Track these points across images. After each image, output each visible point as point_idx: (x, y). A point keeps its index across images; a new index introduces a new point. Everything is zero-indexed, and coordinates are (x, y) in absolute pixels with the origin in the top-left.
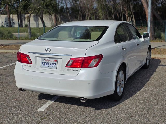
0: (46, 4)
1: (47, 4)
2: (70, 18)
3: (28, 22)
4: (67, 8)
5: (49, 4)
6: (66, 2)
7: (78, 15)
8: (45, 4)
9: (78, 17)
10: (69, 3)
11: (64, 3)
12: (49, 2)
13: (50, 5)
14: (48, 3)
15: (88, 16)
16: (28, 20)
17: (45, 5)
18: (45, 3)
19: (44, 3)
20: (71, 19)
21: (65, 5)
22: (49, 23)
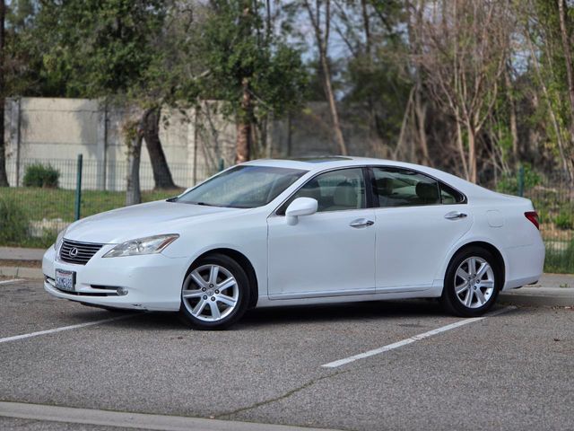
0: (239, 63)
1: (244, 63)
2: (339, 135)
3: (129, 153)
4: (324, 66)
5: (252, 63)
6: (323, 27)
7: (401, 118)
8: (231, 64)
9: (397, 132)
10: (338, 30)
11: (304, 29)
12: (252, 56)
13: (258, 67)
14: (250, 59)
15: (464, 128)
16: (129, 146)
17: (233, 70)
18: (231, 57)
19: (225, 60)
20: (346, 140)
21: (311, 40)
22: (191, 161)
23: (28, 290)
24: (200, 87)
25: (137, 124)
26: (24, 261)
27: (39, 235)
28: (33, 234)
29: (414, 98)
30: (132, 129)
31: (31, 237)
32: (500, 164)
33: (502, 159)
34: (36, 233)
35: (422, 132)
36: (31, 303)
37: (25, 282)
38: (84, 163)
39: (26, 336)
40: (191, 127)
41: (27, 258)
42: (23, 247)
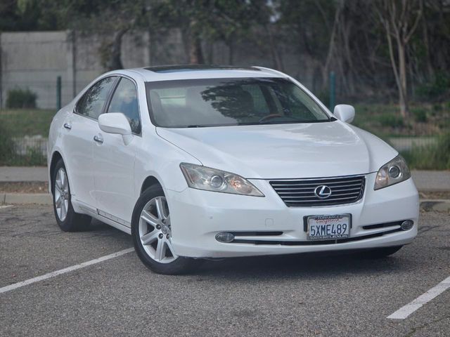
23: (17, 219)
24: (170, 7)
25: (111, 45)
26: (10, 183)
27: (24, 152)
28: (18, 152)
29: (340, 18)
30: (106, 50)
31: (16, 155)
32: (414, 71)
33: (416, 67)
34: (20, 151)
35: (347, 47)
36: (21, 236)
37: (13, 209)
38: (63, 84)
39: (19, 285)
40: (146, 52)
41: (14, 180)
42: (8, 165)
